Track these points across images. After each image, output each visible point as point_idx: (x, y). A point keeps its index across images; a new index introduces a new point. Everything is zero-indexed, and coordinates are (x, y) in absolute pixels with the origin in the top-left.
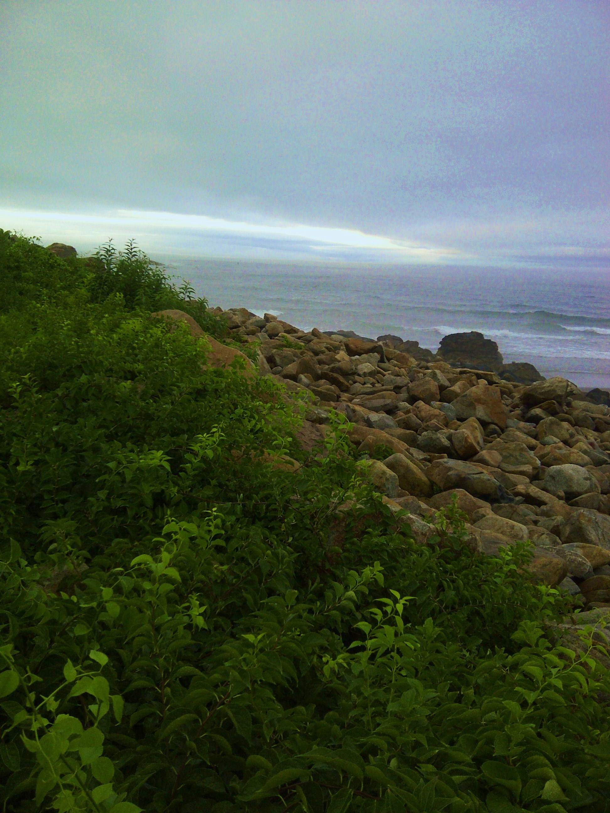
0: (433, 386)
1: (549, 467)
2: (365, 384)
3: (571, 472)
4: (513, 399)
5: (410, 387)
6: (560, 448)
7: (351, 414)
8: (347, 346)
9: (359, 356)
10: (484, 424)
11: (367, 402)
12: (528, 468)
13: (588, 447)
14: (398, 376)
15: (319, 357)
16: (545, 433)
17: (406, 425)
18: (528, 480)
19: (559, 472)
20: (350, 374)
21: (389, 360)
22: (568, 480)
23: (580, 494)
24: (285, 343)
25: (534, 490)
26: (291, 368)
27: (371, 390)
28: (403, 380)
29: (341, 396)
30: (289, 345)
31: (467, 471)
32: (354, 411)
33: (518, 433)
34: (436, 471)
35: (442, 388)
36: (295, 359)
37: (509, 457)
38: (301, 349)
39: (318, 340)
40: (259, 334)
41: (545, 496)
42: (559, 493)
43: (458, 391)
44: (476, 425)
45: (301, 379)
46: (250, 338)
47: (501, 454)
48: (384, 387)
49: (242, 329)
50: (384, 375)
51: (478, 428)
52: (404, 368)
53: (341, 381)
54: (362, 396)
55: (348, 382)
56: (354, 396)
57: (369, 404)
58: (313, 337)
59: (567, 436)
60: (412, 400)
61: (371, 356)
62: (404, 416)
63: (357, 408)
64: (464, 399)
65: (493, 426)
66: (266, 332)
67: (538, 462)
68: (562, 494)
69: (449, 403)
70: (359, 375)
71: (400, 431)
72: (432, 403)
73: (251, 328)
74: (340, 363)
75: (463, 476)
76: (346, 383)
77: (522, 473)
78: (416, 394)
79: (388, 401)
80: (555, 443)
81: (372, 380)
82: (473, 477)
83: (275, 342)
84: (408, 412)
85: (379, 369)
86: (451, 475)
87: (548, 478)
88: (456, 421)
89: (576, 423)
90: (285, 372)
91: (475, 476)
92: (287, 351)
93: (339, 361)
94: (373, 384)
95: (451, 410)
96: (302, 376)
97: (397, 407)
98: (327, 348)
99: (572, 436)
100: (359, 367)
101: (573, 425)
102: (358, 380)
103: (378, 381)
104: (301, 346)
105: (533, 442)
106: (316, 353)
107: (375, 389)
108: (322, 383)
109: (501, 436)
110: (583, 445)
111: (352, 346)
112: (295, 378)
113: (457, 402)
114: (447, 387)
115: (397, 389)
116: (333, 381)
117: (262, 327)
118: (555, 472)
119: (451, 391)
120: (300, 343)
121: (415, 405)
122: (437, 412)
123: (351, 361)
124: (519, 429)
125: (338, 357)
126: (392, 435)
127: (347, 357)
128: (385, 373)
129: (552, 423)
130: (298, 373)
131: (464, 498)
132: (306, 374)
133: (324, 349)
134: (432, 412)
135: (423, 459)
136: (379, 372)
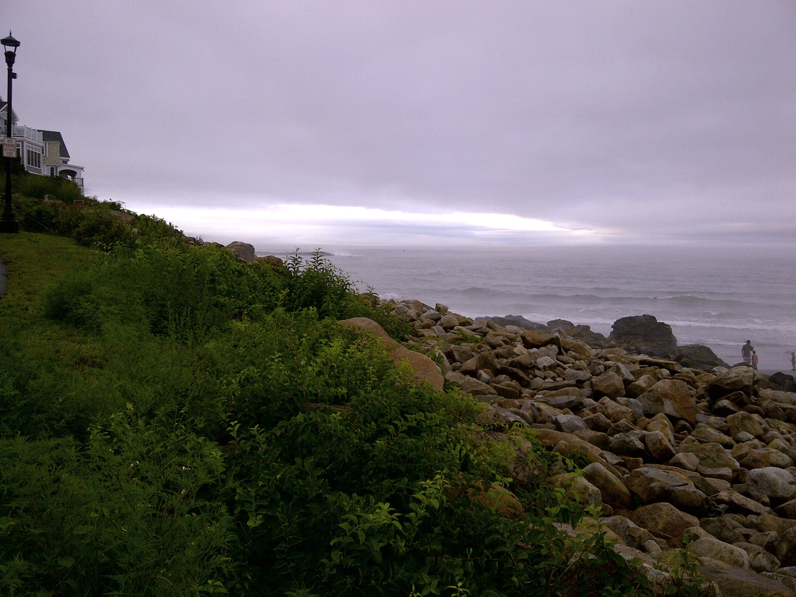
0: (617, 381)
1: (750, 470)
2: (545, 378)
3: (774, 475)
4: (697, 389)
5: (594, 382)
6: (755, 447)
7: (537, 413)
8: (523, 338)
9: (538, 348)
10: (673, 419)
11: (550, 398)
12: (727, 471)
13: (784, 443)
14: (579, 369)
15: (496, 351)
16: (738, 429)
17: (595, 425)
18: (729, 485)
19: (762, 475)
20: (530, 368)
21: (567, 351)
22: (771, 485)
23: (785, 500)
24: (461, 336)
25: (738, 498)
26: (471, 364)
27: (552, 385)
28: (584, 374)
29: (523, 391)
30: (465, 339)
31: (671, 483)
32: (539, 410)
33: (710, 430)
34: (637, 481)
35: (627, 382)
36: (474, 353)
37: (705, 459)
38: (477, 342)
39: (494, 332)
40: (434, 327)
41: (751, 504)
42: (764, 499)
43: (644, 385)
44: (666, 422)
45: (481, 375)
46: (426, 332)
47: (697, 456)
48: (566, 382)
49: (417, 323)
50: (565, 369)
51: (668, 426)
52: (583, 359)
53: (521, 375)
54: (544, 391)
55: (528, 376)
56: (535, 391)
57: (552, 401)
58: (488, 329)
59: (762, 432)
60: (597, 395)
61: (549, 349)
62: (592, 416)
63: (543, 406)
64: (651, 394)
65: (683, 422)
66: (441, 325)
67: (737, 464)
68: (767, 500)
69: (635, 398)
70: (539, 369)
71: (591, 433)
72: (618, 398)
73: (426, 321)
74: (519, 358)
75: (667, 488)
76: (526, 377)
77: (721, 477)
78: (601, 389)
79: (573, 398)
80: (749, 440)
81: (553, 374)
82: (678, 489)
83: (450, 335)
84: (594, 410)
85: (559, 362)
86: (654, 487)
87: (749, 482)
88: (644, 418)
89: (767, 414)
90: (464, 368)
91: (680, 488)
92: (465, 346)
93: (518, 355)
94: (554, 378)
95: (638, 406)
96: (481, 371)
97: (581, 404)
98: (504, 341)
99: (766, 430)
100: (539, 360)
101: (764, 417)
102: (539, 375)
103: (558, 375)
104: (477, 338)
105: (727, 439)
106: (493, 347)
107: (556, 384)
108: (503, 378)
109: (693, 433)
110: (780, 442)
111: (529, 338)
112: (473, 374)
113: (643, 397)
114: (632, 381)
115: (580, 383)
116: (513, 376)
117: (437, 320)
118: (757, 476)
119: (636, 385)
120: (476, 336)
121: (600, 401)
122: (624, 408)
123: (529, 353)
124: (710, 425)
125: (515, 350)
126: (582, 438)
127: (525, 351)
128: (566, 366)
129: (744, 418)
130: (477, 369)
131: (671, 513)
132: (485, 370)
133: (501, 342)
134: (619, 409)
135: (617, 464)
136: (559, 365)
